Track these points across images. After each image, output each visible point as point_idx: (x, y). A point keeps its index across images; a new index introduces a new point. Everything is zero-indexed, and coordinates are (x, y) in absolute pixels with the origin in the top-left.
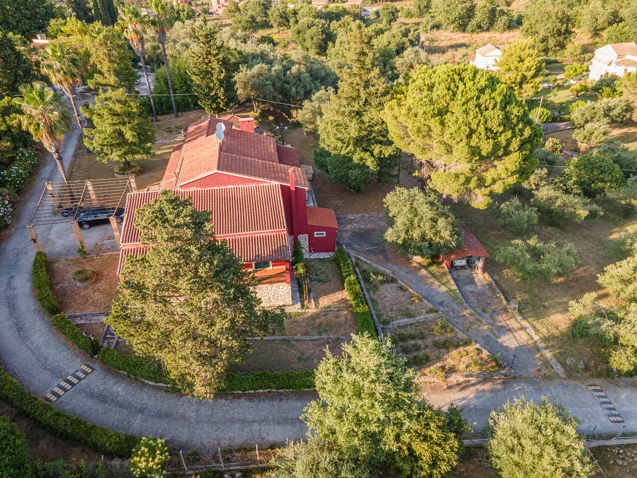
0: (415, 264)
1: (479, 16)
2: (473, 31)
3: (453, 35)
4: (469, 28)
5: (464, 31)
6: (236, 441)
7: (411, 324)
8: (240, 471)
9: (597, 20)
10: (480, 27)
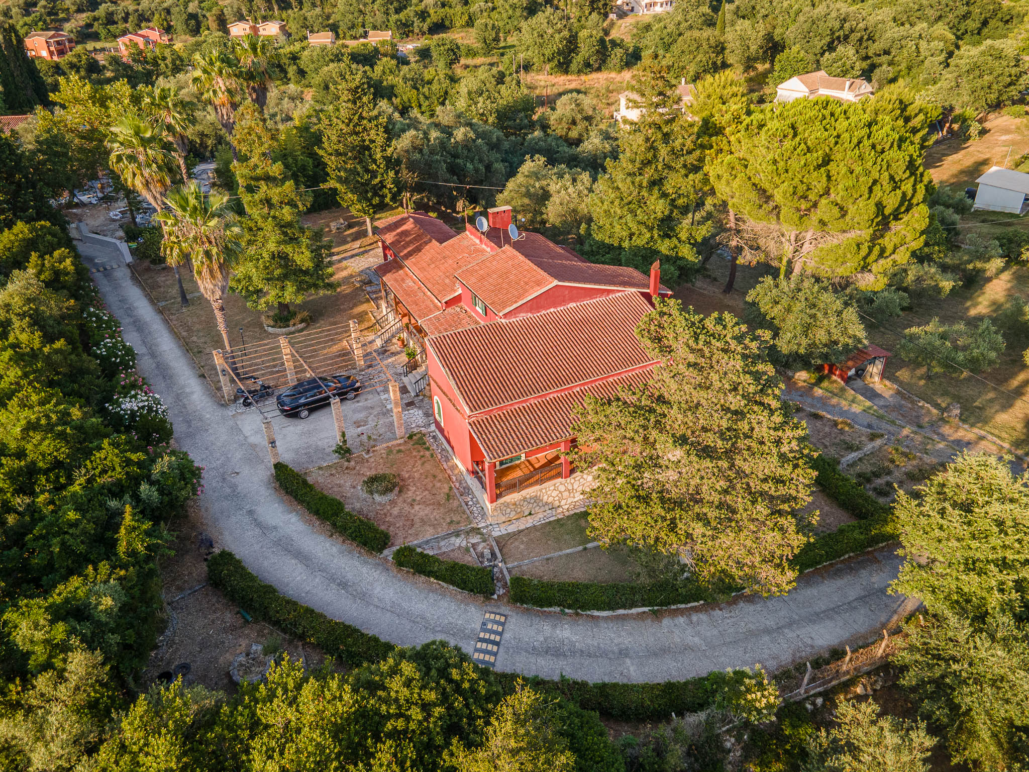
0: (801, 384)
1: (585, 50)
2: (579, 72)
3: (553, 79)
4: (574, 66)
5: (566, 72)
6: (783, 658)
7: (860, 459)
8: (820, 694)
9: (748, 48)
10: (588, 65)
